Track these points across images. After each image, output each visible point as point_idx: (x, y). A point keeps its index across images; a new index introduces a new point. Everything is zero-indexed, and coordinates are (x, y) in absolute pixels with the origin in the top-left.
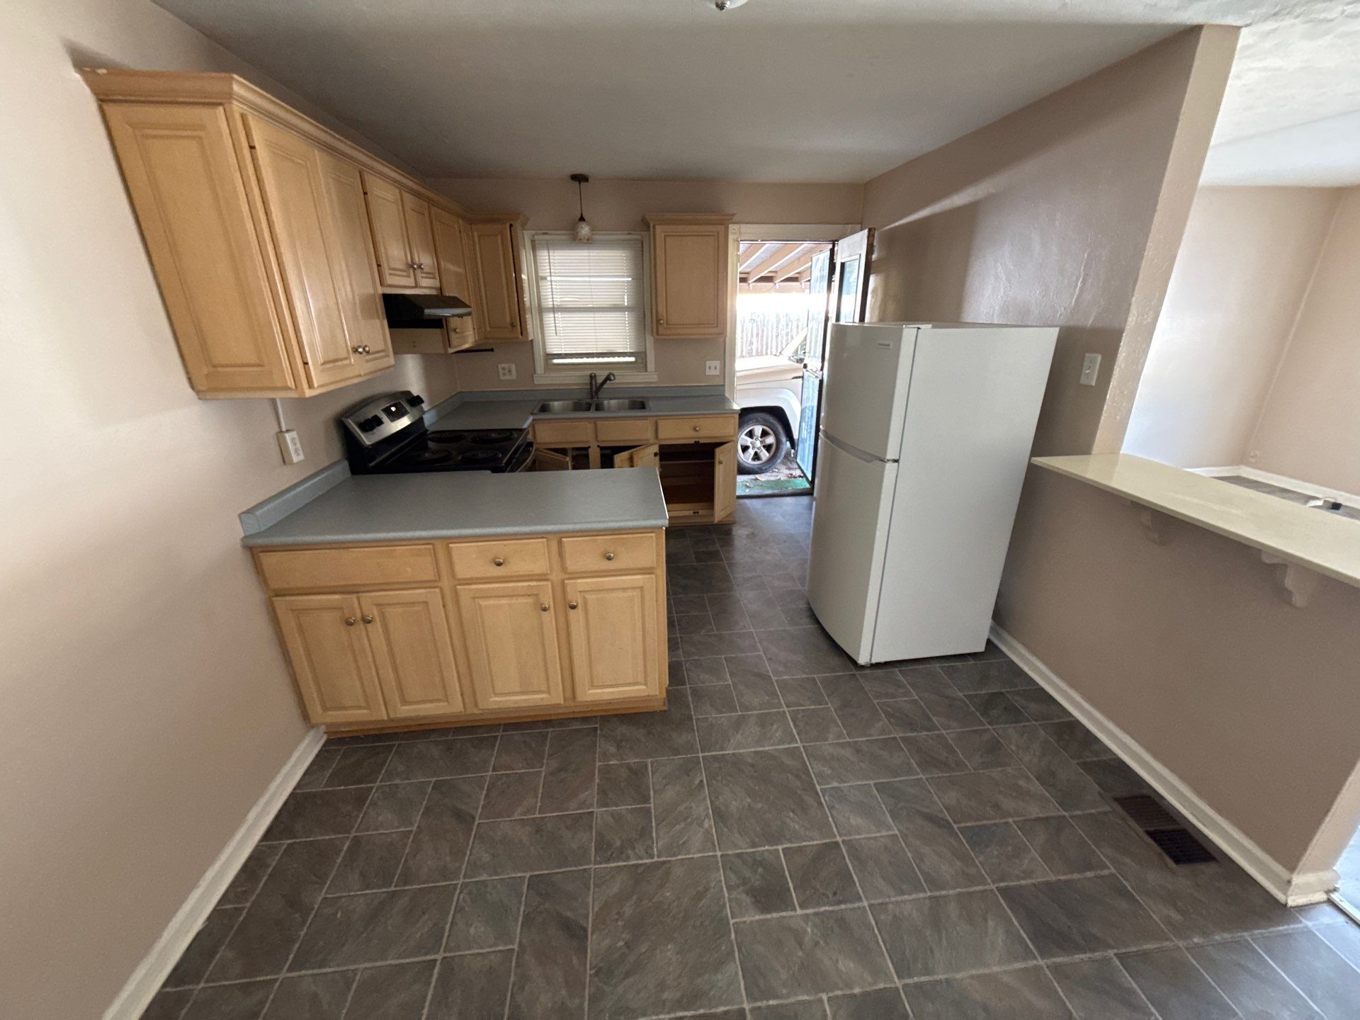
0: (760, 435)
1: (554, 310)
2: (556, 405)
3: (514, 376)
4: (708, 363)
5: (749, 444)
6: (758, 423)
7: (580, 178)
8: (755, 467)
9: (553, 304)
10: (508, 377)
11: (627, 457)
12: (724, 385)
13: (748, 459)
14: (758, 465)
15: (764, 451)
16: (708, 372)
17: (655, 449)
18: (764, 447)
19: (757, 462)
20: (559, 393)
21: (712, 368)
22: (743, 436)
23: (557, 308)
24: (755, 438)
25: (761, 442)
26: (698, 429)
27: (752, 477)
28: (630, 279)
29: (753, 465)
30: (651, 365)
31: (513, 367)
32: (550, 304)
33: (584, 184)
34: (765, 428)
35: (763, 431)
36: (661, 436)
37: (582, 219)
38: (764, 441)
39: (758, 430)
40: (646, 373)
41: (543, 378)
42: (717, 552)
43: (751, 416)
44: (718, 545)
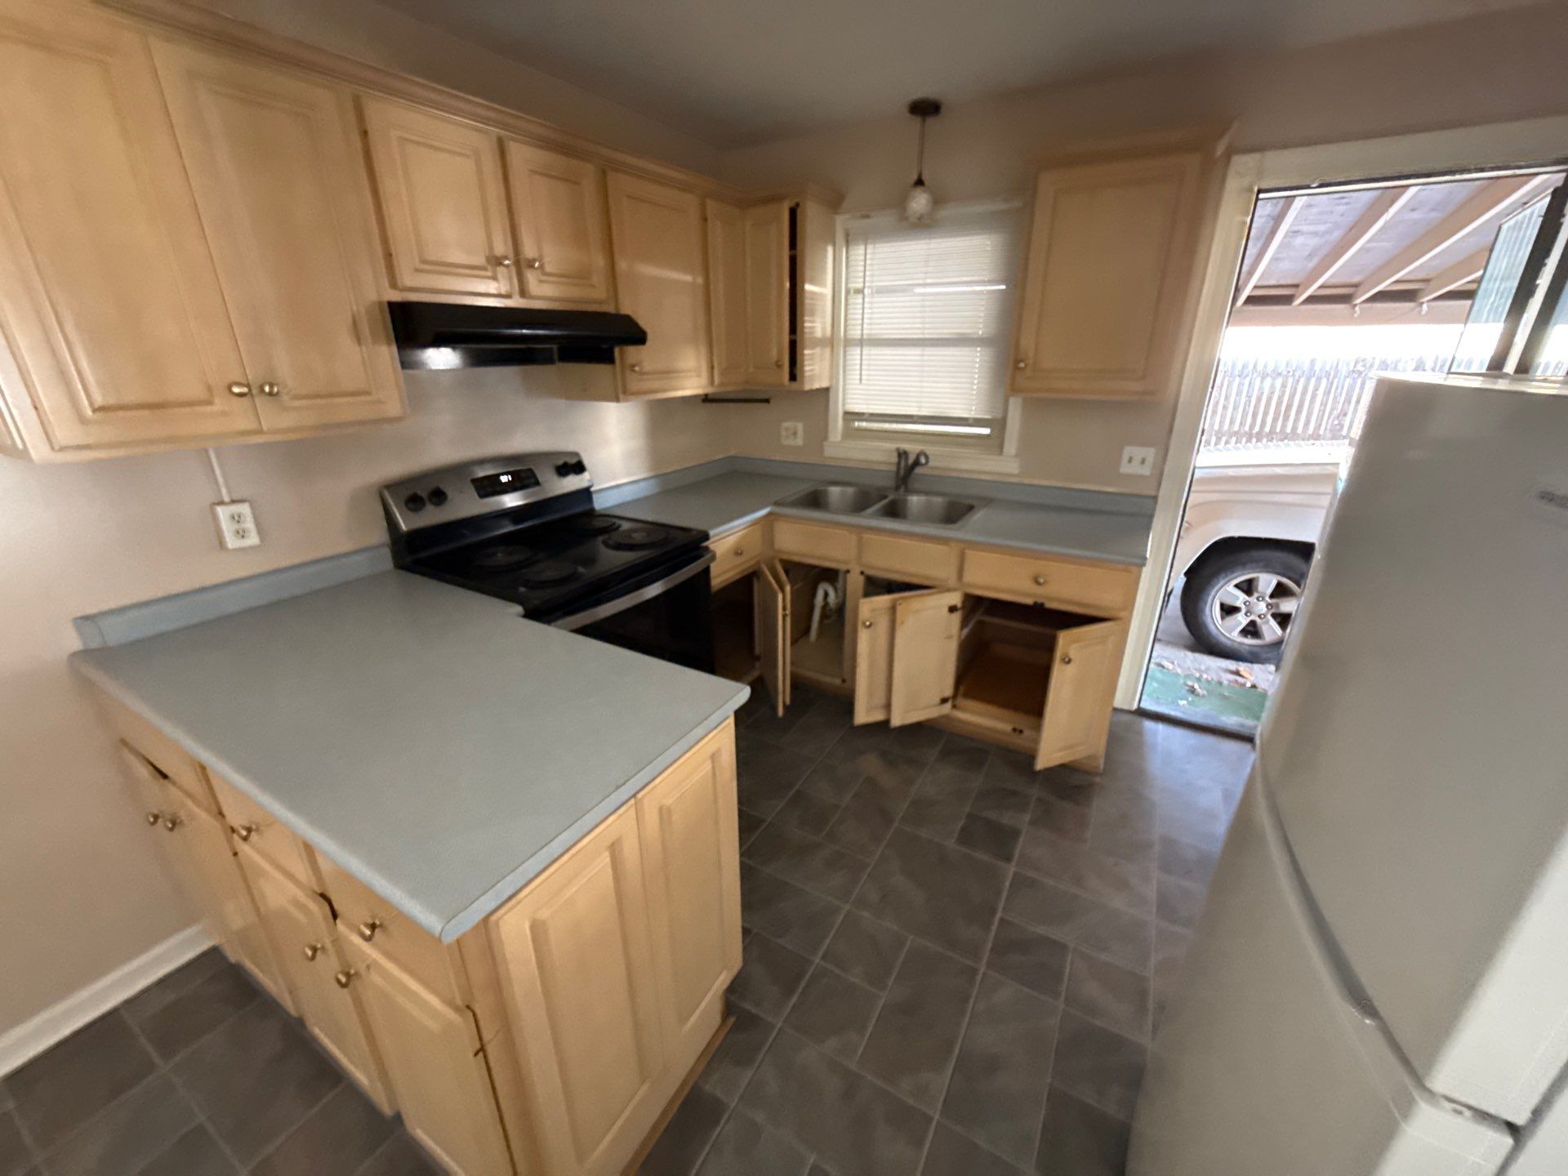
0: (1270, 591)
1: (861, 342)
2: (834, 491)
3: (799, 441)
4: (1128, 451)
5: (1238, 604)
6: (1269, 568)
7: (925, 109)
8: (1244, 650)
9: (862, 335)
10: (790, 442)
11: (888, 605)
12: (1155, 498)
13: (1230, 631)
14: (1250, 646)
15: (1273, 623)
16: (1125, 469)
17: (955, 599)
18: (1274, 616)
19: (1249, 641)
20: (843, 475)
21: (1136, 461)
22: (1230, 588)
23: (869, 340)
24: (1256, 595)
25: (1268, 605)
26: (1042, 581)
27: (1231, 665)
28: (1003, 287)
29: (1240, 643)
30: (1011, 445)
31: (800, 426)
32: (856, 333)
33: (931, 121)
34: (1285, 580)
35: (1279, 585)
36: (968, 577)
37: (920, 182)
38: (1277, 606)
39: (1267, 582)
40: (1001, 458)
41: (838, 447)
42: (1014, 834)
43: (1256, 554)
44: (1027, 817)
